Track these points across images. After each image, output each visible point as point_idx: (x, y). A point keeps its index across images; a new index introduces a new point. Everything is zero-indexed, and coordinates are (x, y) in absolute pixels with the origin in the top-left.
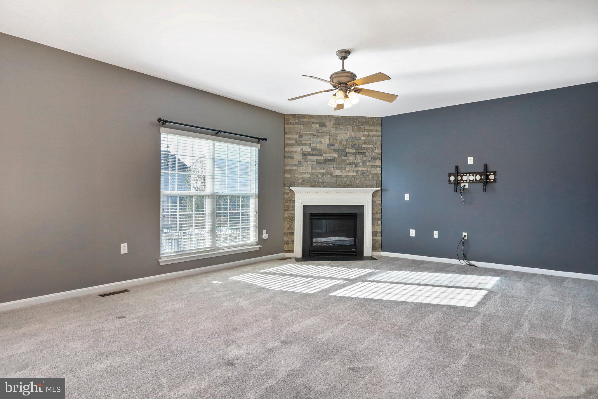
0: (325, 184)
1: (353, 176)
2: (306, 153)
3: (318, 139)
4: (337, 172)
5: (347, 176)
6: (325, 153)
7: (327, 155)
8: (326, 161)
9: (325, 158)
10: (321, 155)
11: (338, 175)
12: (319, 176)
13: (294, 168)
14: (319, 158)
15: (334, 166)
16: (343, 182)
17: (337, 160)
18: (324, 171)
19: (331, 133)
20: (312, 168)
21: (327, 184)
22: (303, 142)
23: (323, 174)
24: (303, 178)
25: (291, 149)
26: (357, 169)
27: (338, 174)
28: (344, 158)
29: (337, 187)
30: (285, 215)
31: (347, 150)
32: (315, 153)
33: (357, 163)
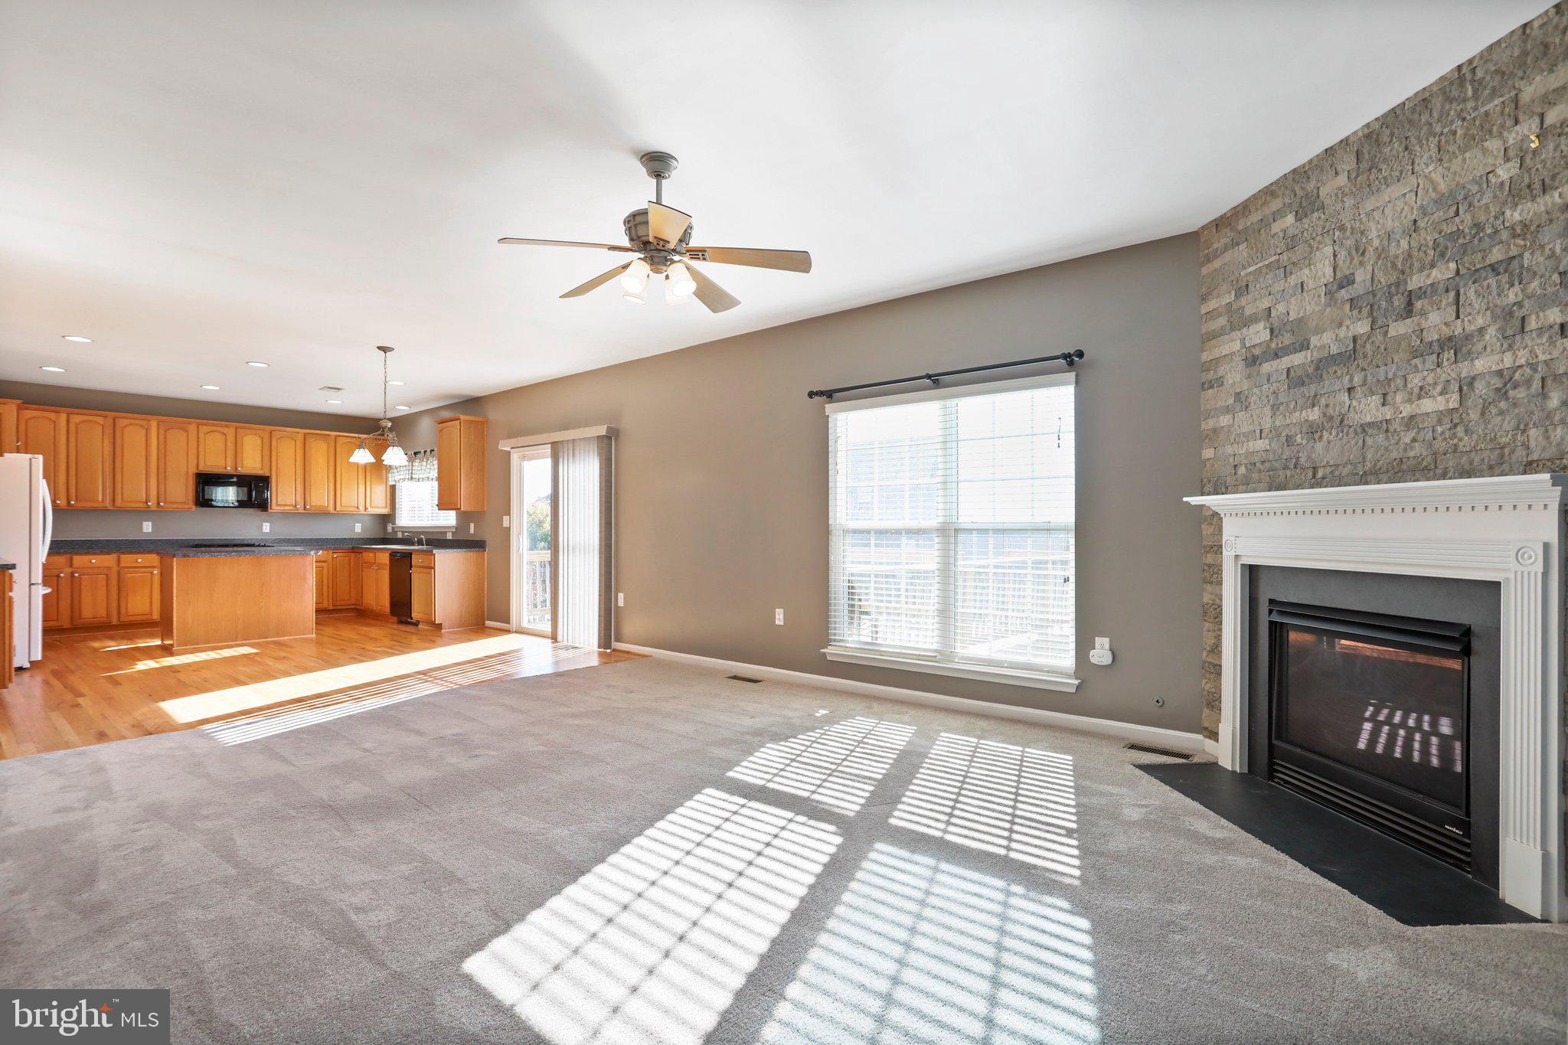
0: (1320, 474)
1: (1440, 416)
2: (1257, 351)
3: (1293, 280)
4: (1369, 409)
5: (1411, 421)
6: (1319, 331)
7: (1327, 338)
8: (1324, 365)
9: (1316, 355)
10: (1304, 346)
11: (1370, 424)
12: (1298, 438)
13: (1225, 420)
14: (1297, 359)
15: (1351, 380)
16: (1394, 455)
17: (1368, 346)
18: (1314, 415)
19: (1342, 228)
20: (1275, 408)
21: (1328, 470)
22: (1249, 311)
23: (1313, 431)
24: (1249, 454)
25: (1216, 353)
26: (1465, 369)
27: (1368, 419)
28: (1399, 328)
29: (1366, 483)
30: (1205, 600)
31: (1415, 282)
32: (1287, 339)
33: (1468, 337)
